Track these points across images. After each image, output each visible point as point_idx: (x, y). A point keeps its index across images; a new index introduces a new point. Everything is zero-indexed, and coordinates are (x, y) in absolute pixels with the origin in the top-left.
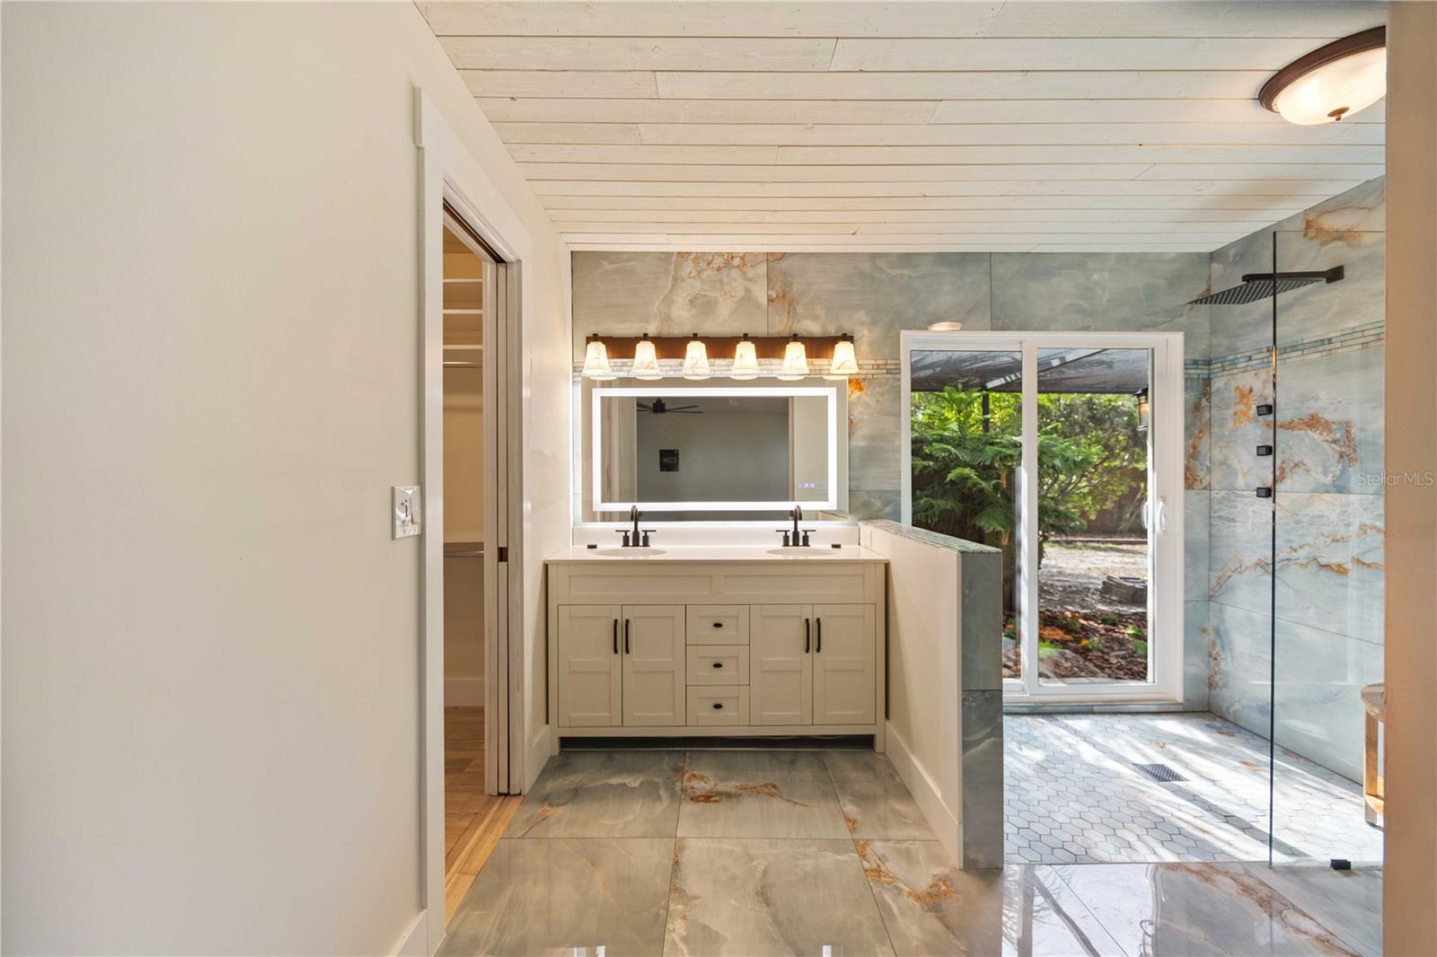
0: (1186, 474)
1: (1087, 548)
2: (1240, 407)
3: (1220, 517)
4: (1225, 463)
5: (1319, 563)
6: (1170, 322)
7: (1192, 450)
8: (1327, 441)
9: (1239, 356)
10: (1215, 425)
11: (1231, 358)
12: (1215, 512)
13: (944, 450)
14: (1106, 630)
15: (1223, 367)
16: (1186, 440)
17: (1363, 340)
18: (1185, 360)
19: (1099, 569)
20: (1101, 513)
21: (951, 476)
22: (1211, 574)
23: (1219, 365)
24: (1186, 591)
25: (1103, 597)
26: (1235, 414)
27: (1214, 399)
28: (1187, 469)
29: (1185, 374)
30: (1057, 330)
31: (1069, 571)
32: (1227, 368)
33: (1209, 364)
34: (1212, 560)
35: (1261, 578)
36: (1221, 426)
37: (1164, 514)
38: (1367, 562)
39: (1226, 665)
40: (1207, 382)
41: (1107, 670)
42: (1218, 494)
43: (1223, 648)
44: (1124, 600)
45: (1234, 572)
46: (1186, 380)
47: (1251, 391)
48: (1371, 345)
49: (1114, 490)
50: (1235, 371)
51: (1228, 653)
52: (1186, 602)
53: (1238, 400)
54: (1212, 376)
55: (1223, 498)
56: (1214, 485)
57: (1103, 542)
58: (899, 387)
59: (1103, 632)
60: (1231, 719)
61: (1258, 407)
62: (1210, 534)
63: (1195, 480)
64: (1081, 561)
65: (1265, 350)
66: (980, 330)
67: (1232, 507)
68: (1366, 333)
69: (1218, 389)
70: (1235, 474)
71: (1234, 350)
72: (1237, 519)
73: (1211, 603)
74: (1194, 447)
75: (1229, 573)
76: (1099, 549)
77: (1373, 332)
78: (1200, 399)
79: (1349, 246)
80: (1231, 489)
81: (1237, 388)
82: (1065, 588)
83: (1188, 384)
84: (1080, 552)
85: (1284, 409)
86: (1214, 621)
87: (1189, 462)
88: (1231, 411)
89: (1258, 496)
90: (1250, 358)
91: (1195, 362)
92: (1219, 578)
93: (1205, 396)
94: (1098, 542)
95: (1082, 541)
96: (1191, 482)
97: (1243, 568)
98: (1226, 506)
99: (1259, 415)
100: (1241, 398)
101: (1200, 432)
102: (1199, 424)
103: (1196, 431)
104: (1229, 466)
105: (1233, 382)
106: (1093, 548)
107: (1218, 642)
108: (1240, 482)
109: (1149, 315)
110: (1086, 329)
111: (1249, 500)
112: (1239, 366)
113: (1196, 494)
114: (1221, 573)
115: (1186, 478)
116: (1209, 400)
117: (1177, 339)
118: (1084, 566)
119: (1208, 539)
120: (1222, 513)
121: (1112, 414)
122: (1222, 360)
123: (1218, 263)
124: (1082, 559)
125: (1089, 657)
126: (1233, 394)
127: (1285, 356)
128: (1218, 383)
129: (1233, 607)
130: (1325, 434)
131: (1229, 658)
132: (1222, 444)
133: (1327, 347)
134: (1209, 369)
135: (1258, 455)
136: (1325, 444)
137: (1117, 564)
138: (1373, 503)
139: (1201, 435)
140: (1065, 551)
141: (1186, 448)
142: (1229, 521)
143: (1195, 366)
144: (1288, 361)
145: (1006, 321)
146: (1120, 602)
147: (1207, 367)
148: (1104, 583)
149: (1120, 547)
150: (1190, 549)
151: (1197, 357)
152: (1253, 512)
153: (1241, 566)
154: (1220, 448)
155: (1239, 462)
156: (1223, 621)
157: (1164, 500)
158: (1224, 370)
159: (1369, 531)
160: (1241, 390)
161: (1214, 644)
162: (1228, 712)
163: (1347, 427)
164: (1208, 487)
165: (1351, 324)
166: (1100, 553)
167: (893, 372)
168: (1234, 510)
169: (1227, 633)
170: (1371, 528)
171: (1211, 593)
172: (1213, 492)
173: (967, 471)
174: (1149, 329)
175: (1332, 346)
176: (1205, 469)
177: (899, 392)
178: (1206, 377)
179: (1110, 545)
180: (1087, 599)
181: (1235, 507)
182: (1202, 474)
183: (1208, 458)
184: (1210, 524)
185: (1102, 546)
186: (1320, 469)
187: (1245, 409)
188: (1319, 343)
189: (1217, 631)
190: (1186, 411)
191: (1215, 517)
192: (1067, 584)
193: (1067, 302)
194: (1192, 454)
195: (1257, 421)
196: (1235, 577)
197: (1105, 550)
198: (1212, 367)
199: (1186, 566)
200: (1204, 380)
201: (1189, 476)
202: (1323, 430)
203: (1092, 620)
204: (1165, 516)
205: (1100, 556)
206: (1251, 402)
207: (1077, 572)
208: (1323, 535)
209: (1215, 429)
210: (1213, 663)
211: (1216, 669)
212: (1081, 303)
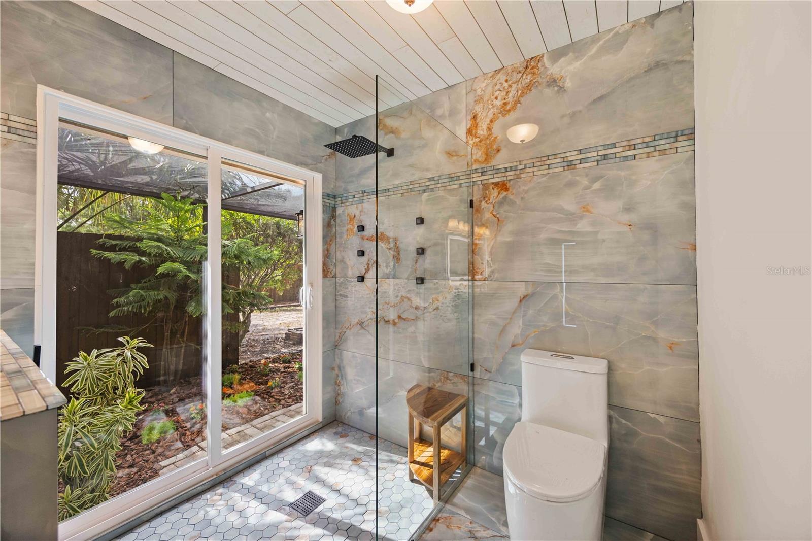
0: (323, 268)
1: (281, 310)
2: (350, 226)
3: (341, 295)
4: (342, 261)
5: (384, 320)
6: (315, 165)
7: (326, 252)
8: (388, 248)
9: (349, 195)
10: (338, 236)
11: (345, 195)
12: (338, 292)
13: (159, 247)
14: (284, 368)
15: (341, 200)
16: (323, 245)
17: (402, 192)
18: (323, 193)
19: (286, 323)
20: (285, 291)
21: (160, 270)
22: (337, 331)
23: (340, 199)
24: (324, 345)
25: (285, 343)
26: (347, 230)
27: (338, 220)
28: (324, 264)
29: (323, 201)
30: (237, 146)
31: (269, 327)
32: (343, 201)
33: (335, 198)
34: (336, 322)
35: (360, 332)
36: (341, 237)
37: (312, 296)
38: (404, 318)
39: (343, 389)
40: (334, 209)
41: (283, 402)
42: (339, 280)
43: (342, 379)
44: (296, 343)
45: (347, 329)
46: (323, 205)
47: (355, 216)
48: (405, 195)
49: (292, 278)
50: (347, 204)
51: (345, 381)
52: (324, 352)
53: (348, 222)
54: (336, 206)
55: (342, 283)
56: (338, 275)
57: (289, 306)
58: (35, 154)
59: (282, 370)
60: (346, 423)
61: (358, 226)
62: (336, 306)
63: (328, 271)
64: (277, 319)
65: (361, 192)
66: (158, 121)
67: (345, 288)
68: (403, 188)
69: (339, 214)
70: (347, 268)
71: (346, 191)
72: (349, 296)
73: (336, 350)
74: (328, 250)
75: (345, 330)
76: (287, 310)
77: (406, 188)
78: (331, 219)
79: (396, 137)
80: (345, 277)
81: (348, 214)
82: (264, 340)
83: (324, 209)
84: (277, 313)
85: (369, 229)
86: (338, 361)
87: (325, 260)
88: (345, 229)
89: (358, 281)
90: (354, 197)
91: (328, 195)
92: (340, 334)
93: (333, 218)
94: (287, 306)
95: (279, 307)
96: (326, 273)
97: (351, 326)
98: (343, 288)
99: (359, 231)
100: (350, 220)
101: (330, 241)
102: (330, 235)
103: (329, 240)
104: (345, 263)
105: (346, 211)
106: (284, 310)
107: (340, 375)
108: (350, 273)
109: (303, 156)
110: (261, 152)
111: (354, 283)
112: (349, 201)
113: (329, 280)
114: (341, 331)
115: (324, 271)
116: (335, 221)
117: (319, 177)
118: (278, 322)
119: (334, 309)
120: (341, 293)
121: (290, 232)
122: (341, 196)
123: (340, 136)
124: (278, 318)
125: (272, 395)
126: (346, 218)
127: (369, 197)
128: (339, 211)
129: (347, 351)
130: (387, 244)
131: (345, 383)
132: (341, 249)
133: (388, 194)
134: (335, 202)
135: (358, 256)
136: (386, 250)
137: (295, 318)
138: (406, 284)
139: (331, 243)
140: (270, 314)
141: (323, 251)
142: (344, 297)
143: (328, 198)
144: (371, 200)
145: (190, 123)
146: (294, 344)
147: (334, 200)
148: (286, 334)
149: (297, 308)
150: (325, 318)
151: (329, 192)
152: (356, 291)
153: (350, 325)
154: (340, 251)
155: (349, 260)
156: (342, 360)
157: (312, 286)
158: (342, 203)
159: (404, 299)
160: (350, 216)
161: (338, 376)
162: (345, 418)
163: (396, 240)
164: (334, 277)
165: (397, 182)
166: (287, 313)
167: (21, 133)
168: (347, 290)
169: (344, 368)
170: (405, 298)
171: (337, 344)
172: (337, 279)
173: (176, 265)
174: (303, 166)
175: (390, 193)
176: (333, 264)
177: (34, 162)
178: (333, 206)
179: (292, 307)
180: (277, 346)
181: (347, 288)
182: (332, 267)
183: (334, 258)
184: (336, 299)
185: (289, 308)
186: (385, 265)
187: (352, 228)
188: (384, 191)
189: (339, 368)
190: (324, 226)
191: (338, 295)
192: (267, 337)
193: (246, 126)
194: (327, 255)
195: (357, 235)
196: (348, 331)
197: (290, 311)
198: (337, 200)
199: (324, 329)
200: (332, 207)
201: (325, 269)
202: (386, 242)
203: (277, 362)
204: (312, 297)
205: (287, 315)
206: (355, 223)
207: (274, 327)
208: (386, 303)
209: (338, 240)
210: (337, 388)
211: (339, 392)
212: (257, 130)
